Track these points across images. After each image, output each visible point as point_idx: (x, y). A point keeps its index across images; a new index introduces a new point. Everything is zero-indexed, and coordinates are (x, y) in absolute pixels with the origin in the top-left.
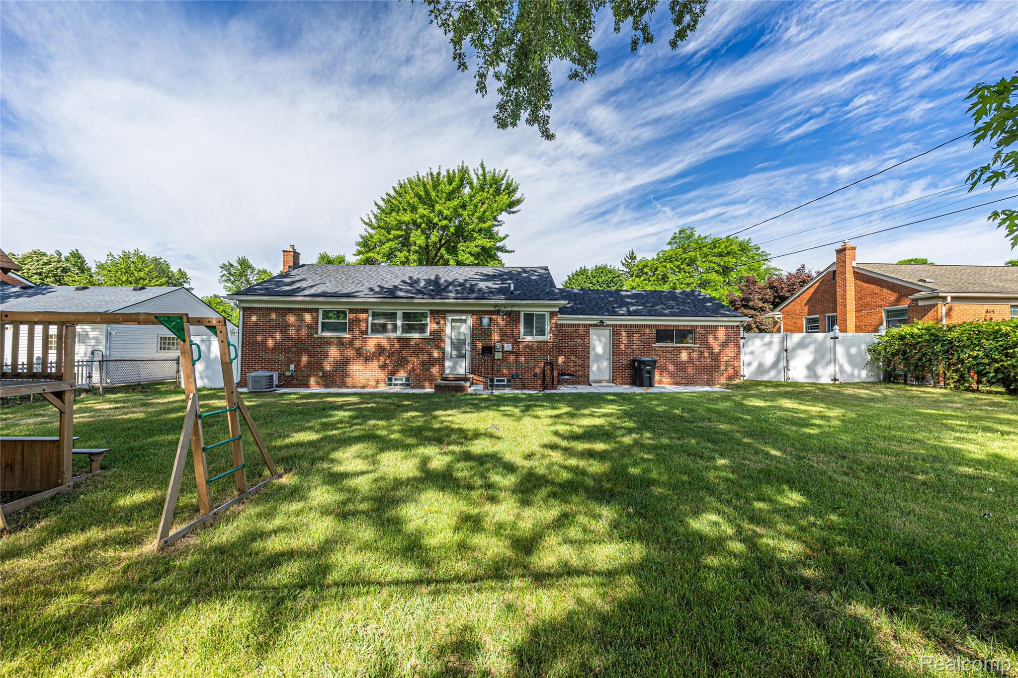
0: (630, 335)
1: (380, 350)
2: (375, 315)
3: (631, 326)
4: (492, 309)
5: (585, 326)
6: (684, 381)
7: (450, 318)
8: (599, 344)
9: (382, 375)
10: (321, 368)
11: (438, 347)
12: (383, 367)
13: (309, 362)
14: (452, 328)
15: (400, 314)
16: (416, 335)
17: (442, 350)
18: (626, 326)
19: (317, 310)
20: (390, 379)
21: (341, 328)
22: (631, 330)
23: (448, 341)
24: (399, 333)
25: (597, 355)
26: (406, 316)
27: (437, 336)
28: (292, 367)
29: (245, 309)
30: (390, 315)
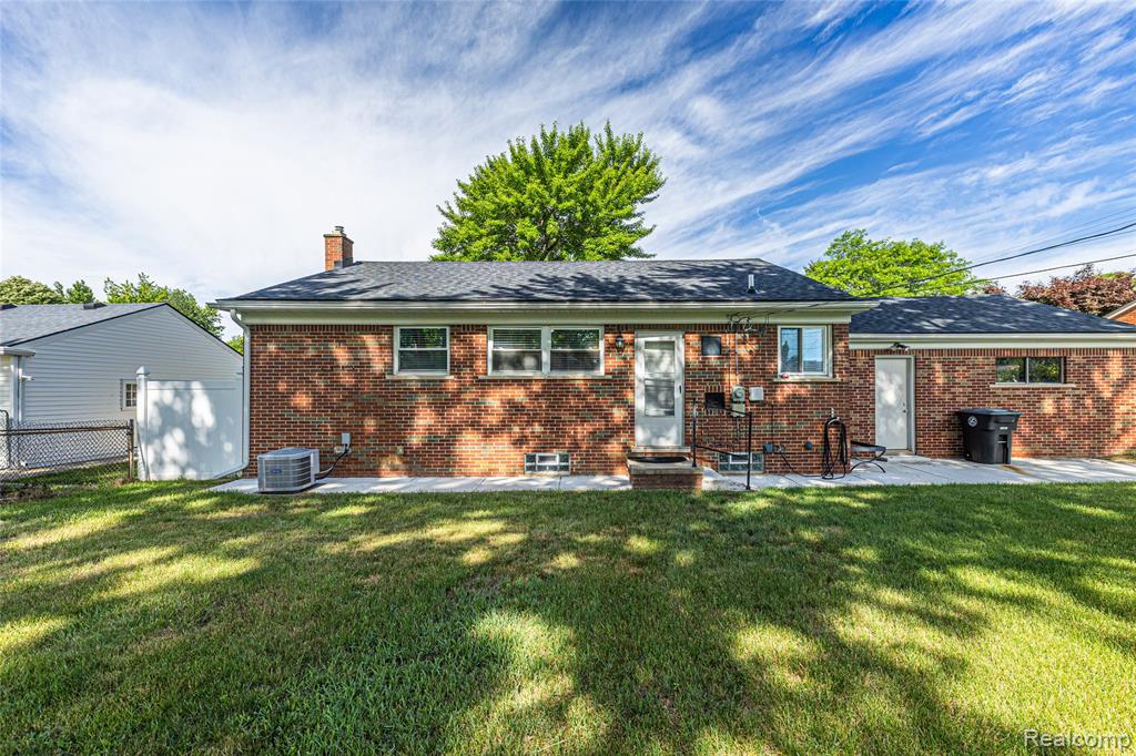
0: (949, 367)
1: (514, 409)
2: (500, 336)
3: (950, 351)
4: (724, 321)
5: (867, 353)
6: (1048, 450)
7: (641, 341)
8: (890, 386)
9: (516, 456)
10: (401, 440)
11: (622, 402)
12: (520, 442)
13: (379, 428)
14: (650, 362)
15: (546, 334)
16: (580, 375)
17: (631, 408)
18: (940, 352)
19: (389, 329)
20: (531, 458)
21: (437, 361)
22: (952, 360)
23: (640, 389)
24: (546, 372)
25: (887, 407)
26: (561, 337)
27: (619, 383)
28: (346, 438)
29: (253, 329)
30: (532, 337)
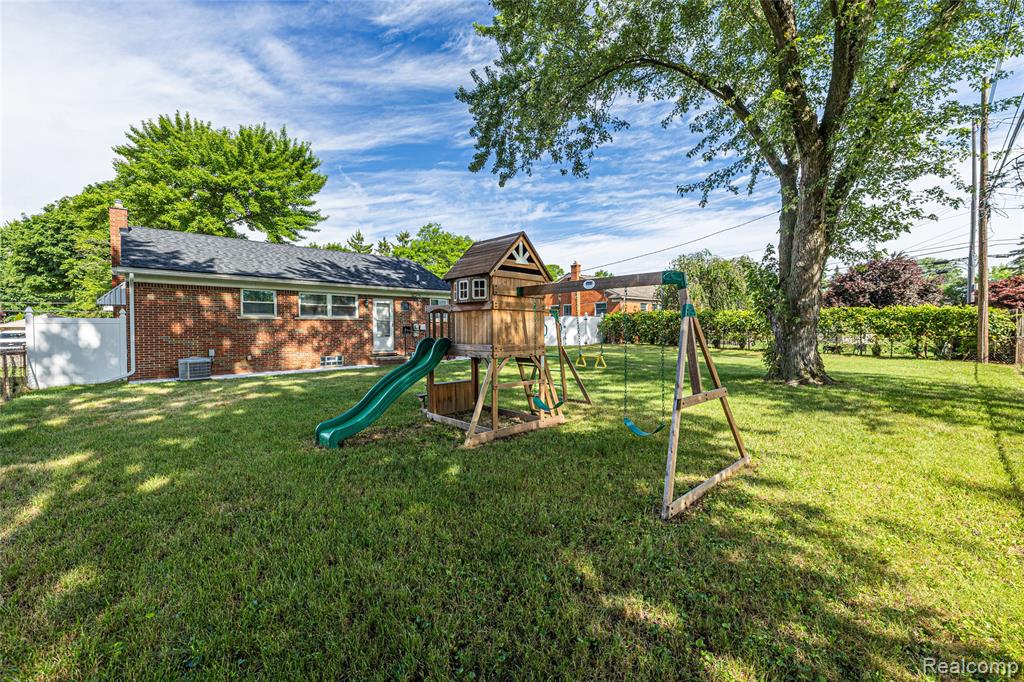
1: (314, 333)
2: (304, 298)
4: (410, 296)
7: (375, 302)
9: (317, 357)
10: (248, 352)
11: (367, 328)
12: (317, 350)
13: (233, 346)
14: (379, 312)
15: (329, 298)
16: (347, 317)
17: (372, 333)
19: (238, 290)
20: (323, 359)
21: (269, 309)
23: (375, 322)
24: (330, 316)
26: (335, 299)
27: (366, 320)
28: (212, 352)
29: (136, 285)
30: (320, 299)
